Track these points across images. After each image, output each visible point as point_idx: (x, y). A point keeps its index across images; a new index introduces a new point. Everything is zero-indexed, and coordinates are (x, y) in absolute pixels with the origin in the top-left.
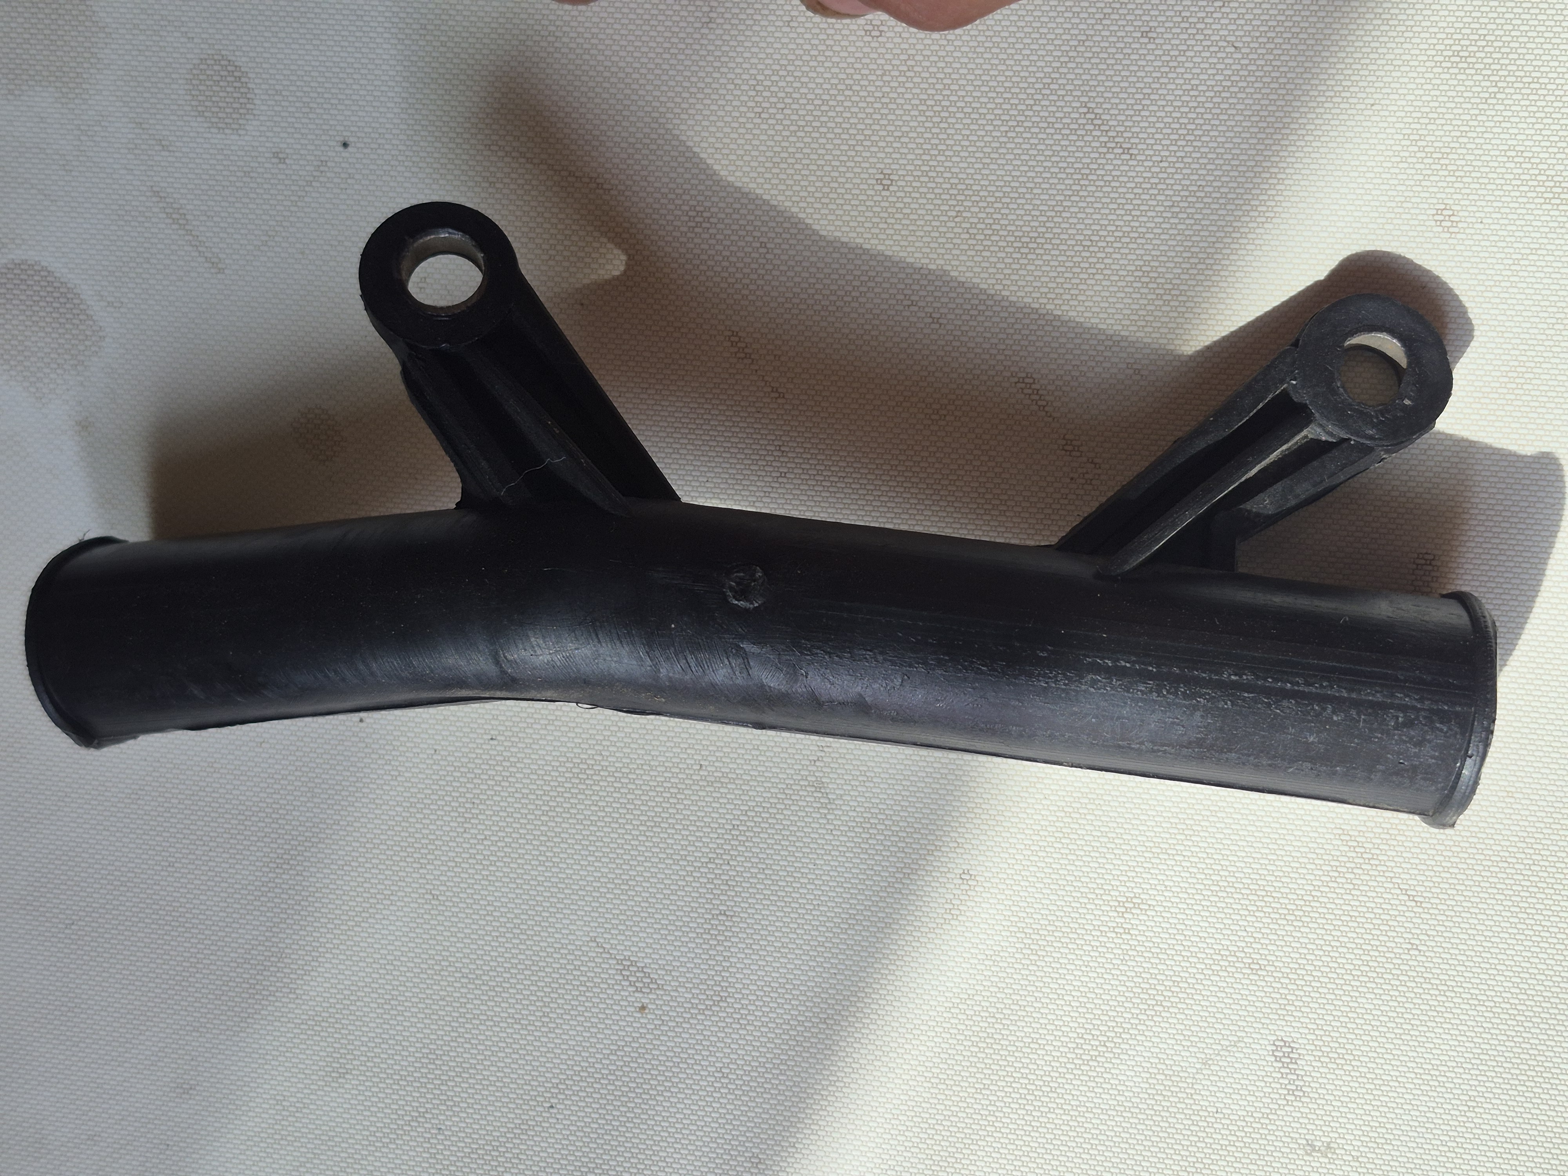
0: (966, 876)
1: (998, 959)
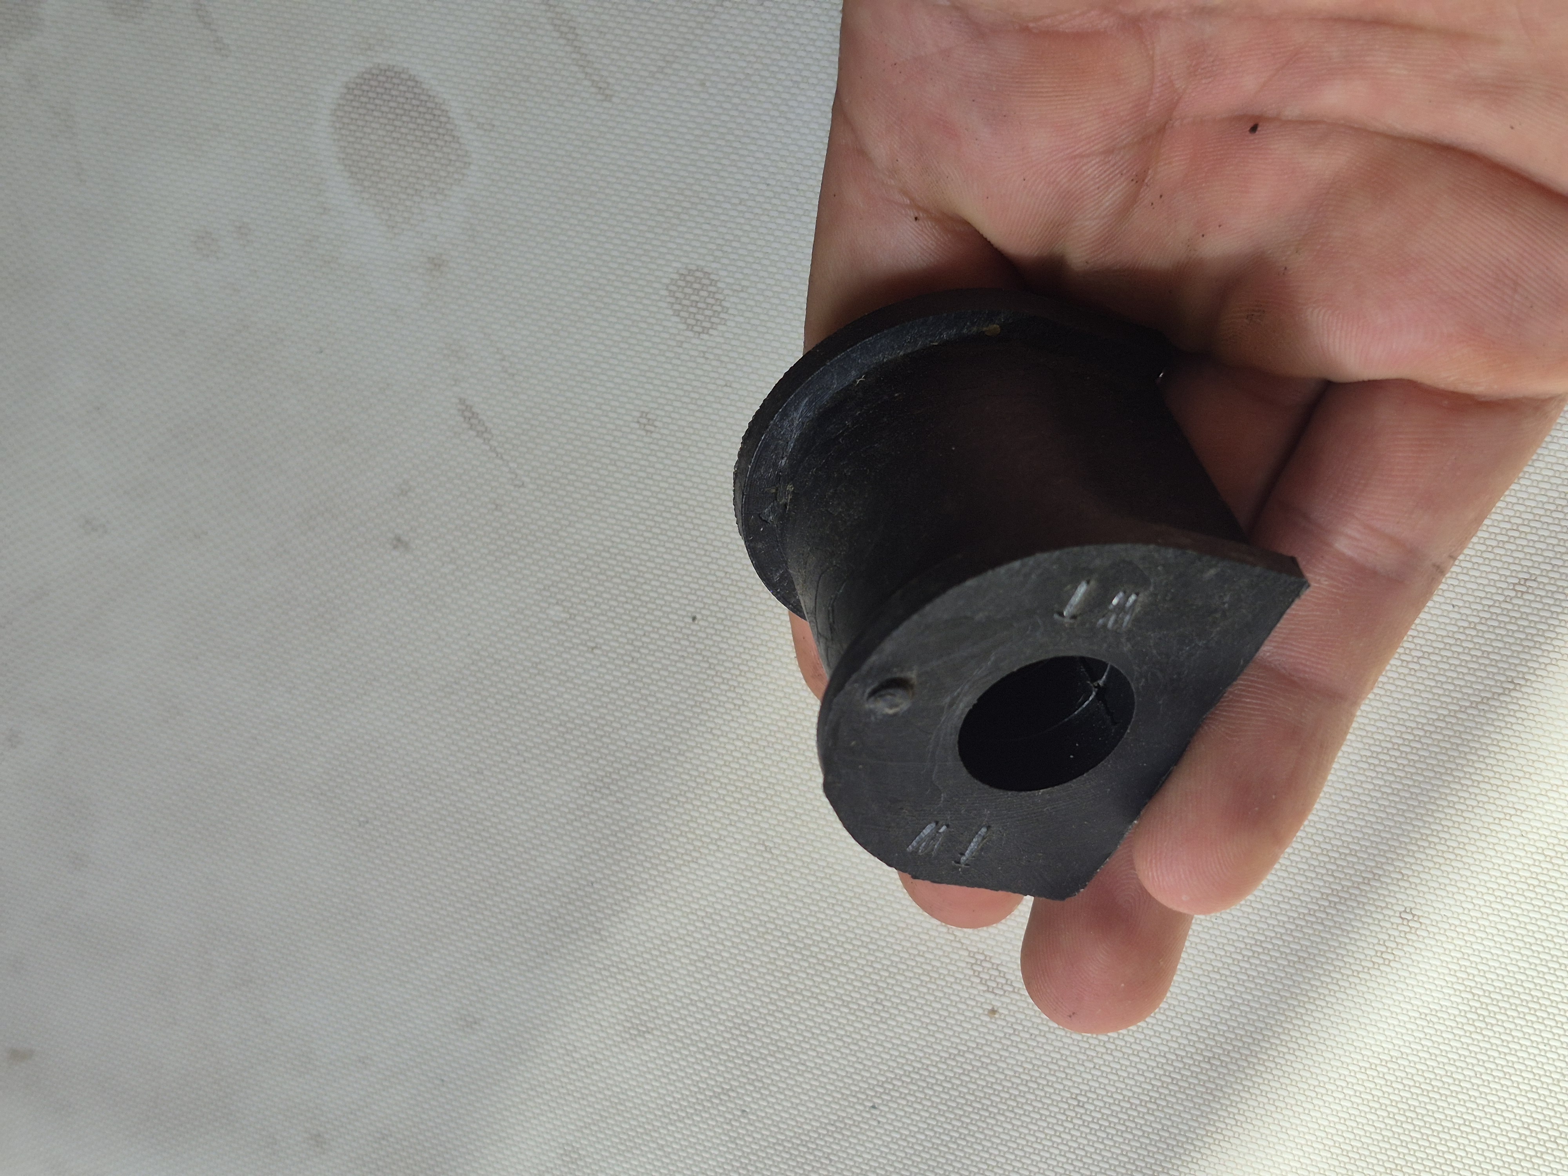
0: (1408, 915)
1: (1435, 1020)
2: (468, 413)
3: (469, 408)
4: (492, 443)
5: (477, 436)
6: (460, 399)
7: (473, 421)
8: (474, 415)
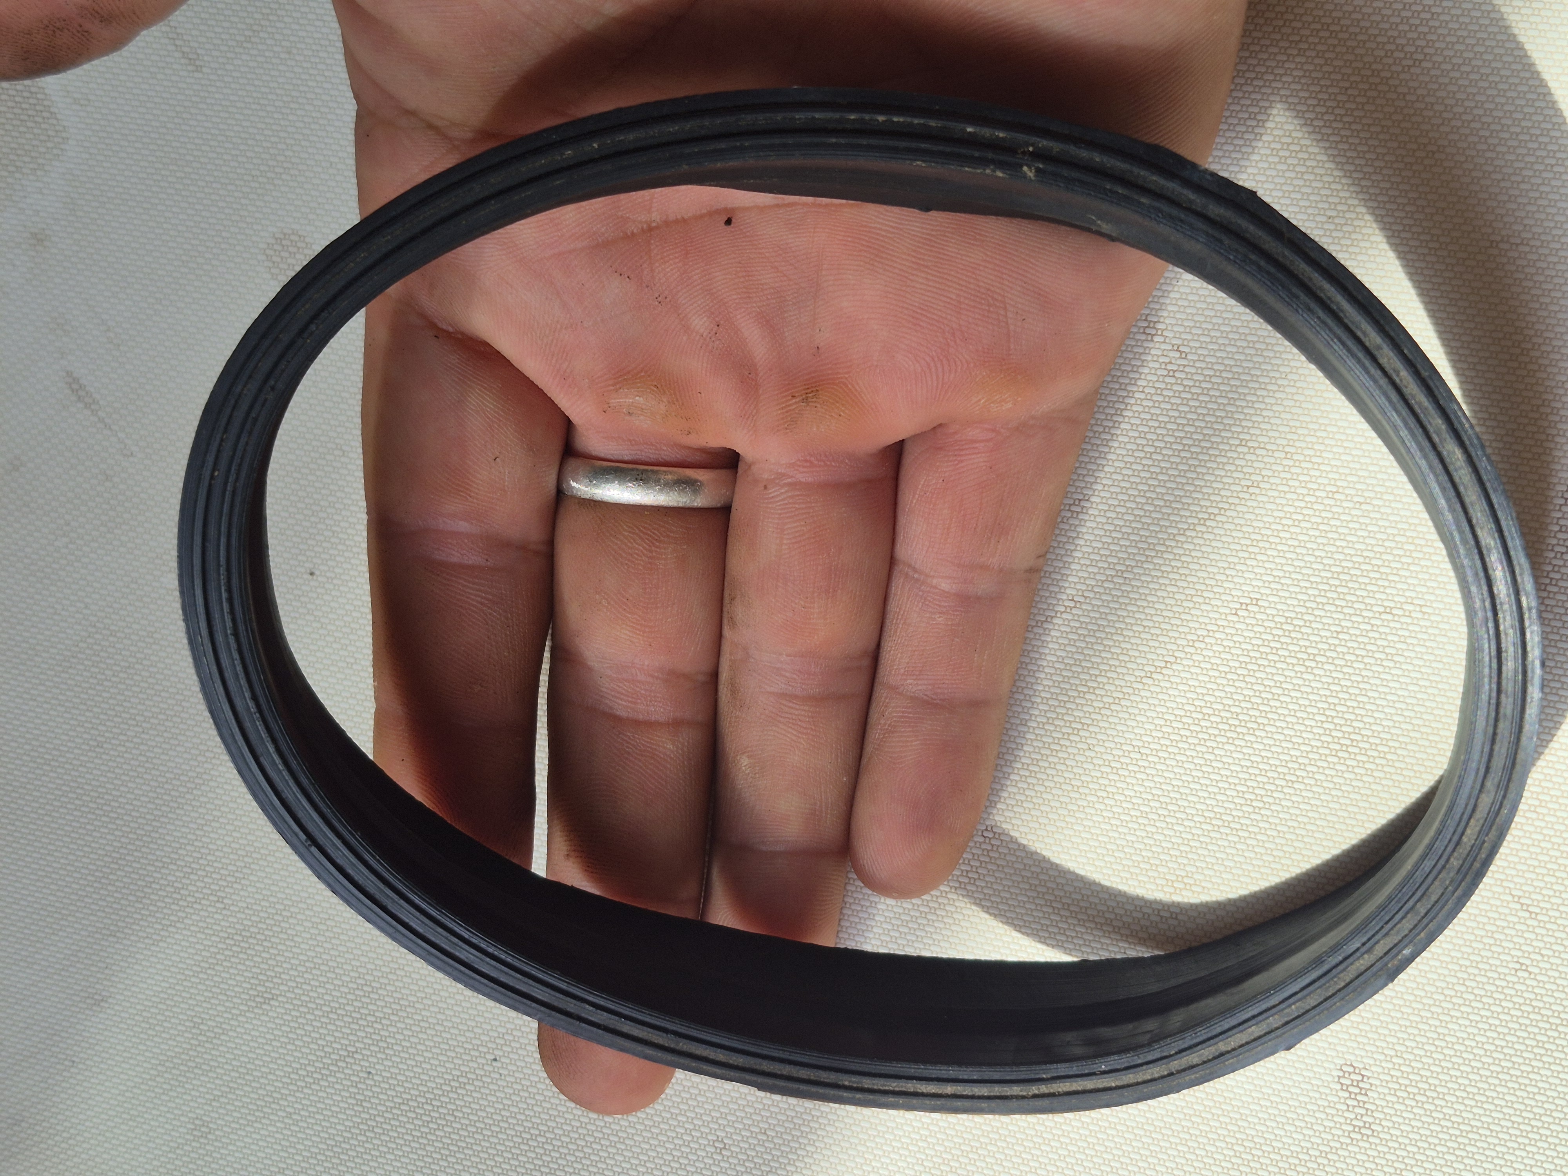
2: (75, 385)
3: (76, 380)
4: (100, 413)
5: (86, 407)
6: (67, 372)
7: (82, 393)
8: (81, 387)
